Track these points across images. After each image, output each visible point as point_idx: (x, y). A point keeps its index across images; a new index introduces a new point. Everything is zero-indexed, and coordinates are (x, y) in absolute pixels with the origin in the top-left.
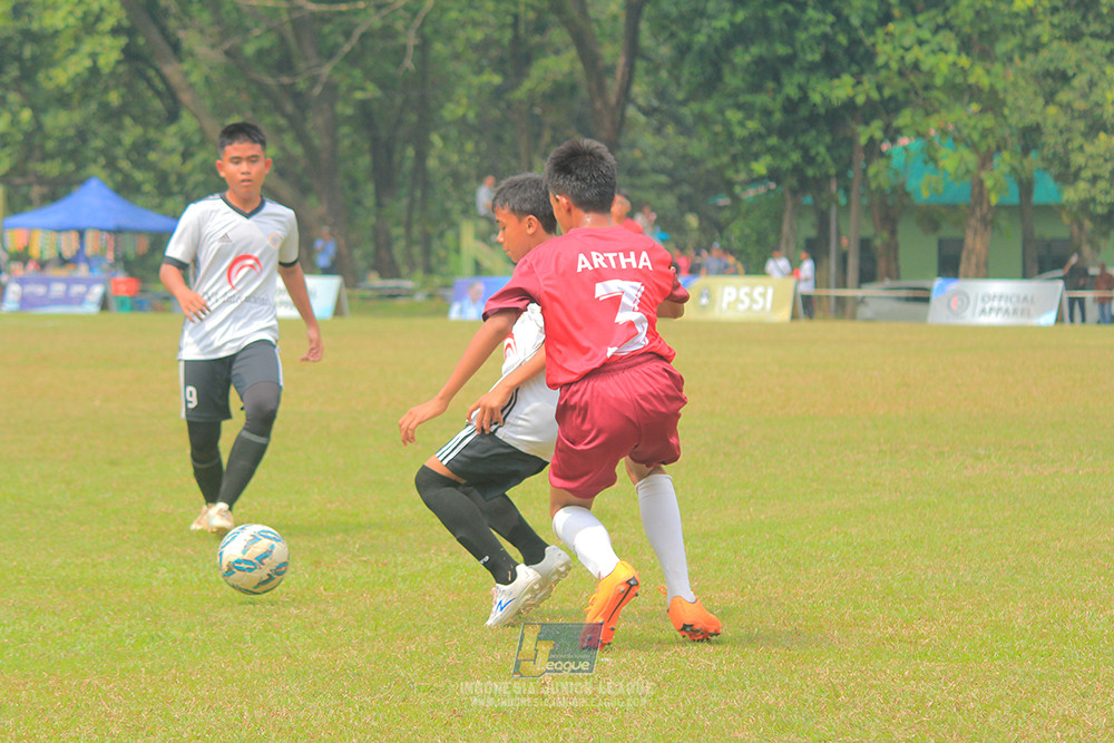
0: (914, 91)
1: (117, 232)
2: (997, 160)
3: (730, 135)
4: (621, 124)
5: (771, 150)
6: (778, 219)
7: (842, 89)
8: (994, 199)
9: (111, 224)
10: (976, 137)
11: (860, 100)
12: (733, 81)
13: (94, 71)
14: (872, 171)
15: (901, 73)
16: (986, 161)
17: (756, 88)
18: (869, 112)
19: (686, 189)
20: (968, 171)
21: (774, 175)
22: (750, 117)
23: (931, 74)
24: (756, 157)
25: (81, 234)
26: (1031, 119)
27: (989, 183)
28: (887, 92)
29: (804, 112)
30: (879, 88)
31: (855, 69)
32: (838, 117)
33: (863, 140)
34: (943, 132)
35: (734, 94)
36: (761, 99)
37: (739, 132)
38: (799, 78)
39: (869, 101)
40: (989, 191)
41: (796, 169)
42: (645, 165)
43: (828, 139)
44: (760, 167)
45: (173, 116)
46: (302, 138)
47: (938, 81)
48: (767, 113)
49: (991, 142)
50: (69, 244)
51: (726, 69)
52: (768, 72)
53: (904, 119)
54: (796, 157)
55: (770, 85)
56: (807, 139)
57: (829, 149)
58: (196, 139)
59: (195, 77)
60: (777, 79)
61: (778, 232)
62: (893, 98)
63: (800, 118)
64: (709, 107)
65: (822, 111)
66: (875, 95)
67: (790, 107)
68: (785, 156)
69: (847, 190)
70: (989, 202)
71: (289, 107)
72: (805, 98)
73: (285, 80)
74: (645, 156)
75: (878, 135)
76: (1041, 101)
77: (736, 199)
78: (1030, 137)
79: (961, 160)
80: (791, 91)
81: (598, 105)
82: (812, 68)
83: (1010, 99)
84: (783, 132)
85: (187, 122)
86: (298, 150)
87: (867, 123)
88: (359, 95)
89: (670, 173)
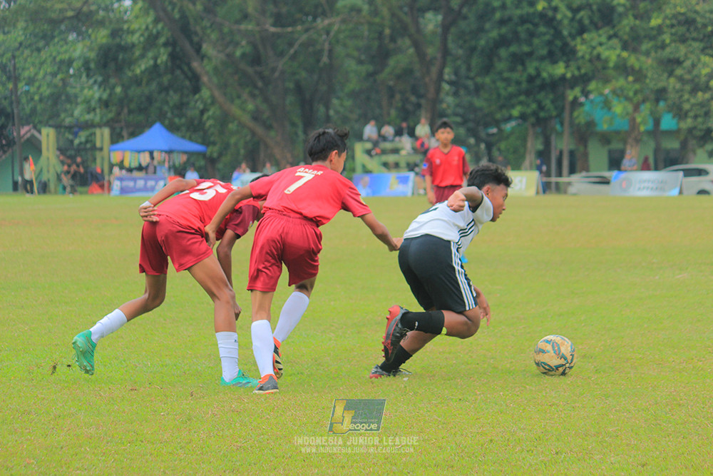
0: (597, 70)
1: (170, 152)
2: (642, 107)
3: (499, 95)
4: (438, 90)
5: (521, 103)
6: (525, 140)
7: (560, 69)
8: (642, 128)
9: (166, 148)
10: (631, 94)
11: (569, 75)
12: (500, 66)
13: (156, 65)
14: (575, 114)
15: (590, 61)
16: (637, 108)
17: (512, 69)
18: (574, 82)
19: (471, 125)
20: (627, 114)
21: (523, 117)
22: (509, 85)
23: (606, 61)
24: (513, 106)
25: (151, 153)
26: (661, 85)
27: (639, 120)
28: (583, 71)
29: (538, 82)
30: (579, 69)
31: (565, 58)
32: (557, 85)
33: (571, 98)
34: (614, 92)
35: (500, 73)
36: (515, 76)
37: (503, 92)
38: (535, 64)
39: (573, 76)
40: (639, 124)
41: (535, 113)
42: (449, 111)
43: (551, 96)
44: (515, 112)
45: (196, 90)
46: (266, 100)
47: (611, 64)
48: (518, 83)
49: (640, 97)
50: (145, 159)
51: (495, 59)
52: (519, 60)
53: (592, 86)
54: (534, 106)
55: (520, 68)
56: (541, 96)
57: (553, 102)
58: (209, 101)
59: (209, 68)
60: (523, 64)
61: (525, 146)
62: (586, 74)
63: (536, 85)
64: (487, 80)
65: (548, 81)
66: (576, 73)
67: (531, 79)
68: (528, 106)
69: (562, 124)
70: (639, 130)
71: (260, 84)
72: (538, 75)
73: (258, 69)
74: (448, 107)
75: (579, 94)
76: (665, 75)
77: (500, 130)
78: (660, 94)
79: (625, 108)
80: (531, 71)
81: (427, 80)
82: (542, 59)
83: (649, 74)
84: (528, 93)
85: (205, 93)
86: (264, 107)
87: (572, 88)
88: (297, 77)
89: (462, 116)
